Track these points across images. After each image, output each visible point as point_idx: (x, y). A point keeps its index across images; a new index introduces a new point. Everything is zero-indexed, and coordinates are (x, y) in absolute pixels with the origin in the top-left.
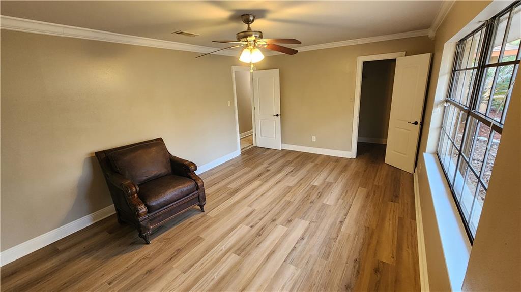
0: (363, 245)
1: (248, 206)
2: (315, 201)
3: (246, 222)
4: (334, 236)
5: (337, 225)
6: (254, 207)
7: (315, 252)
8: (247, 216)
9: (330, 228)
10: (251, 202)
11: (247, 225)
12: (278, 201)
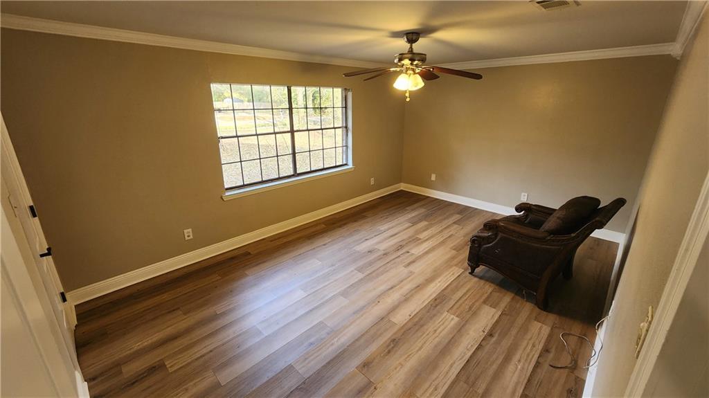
1: (414, 273)
3: (414, 257)
6: (406, 271)
8: (413, 262)
10: (410, 278)
11: (413, 254)
12: (374, 274)
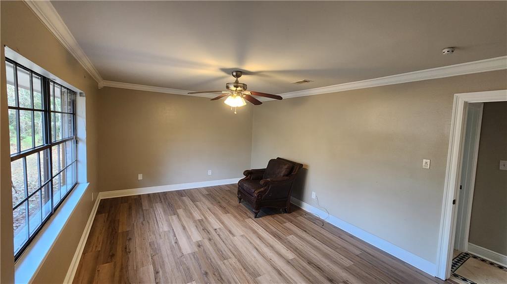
0: (127, 266)
2: (206, 279)
3: (224, 229)
4: (156, 257)
5: (159, 267)
7: (161, 242)
9: (163, 262)
11: (220, 228)
